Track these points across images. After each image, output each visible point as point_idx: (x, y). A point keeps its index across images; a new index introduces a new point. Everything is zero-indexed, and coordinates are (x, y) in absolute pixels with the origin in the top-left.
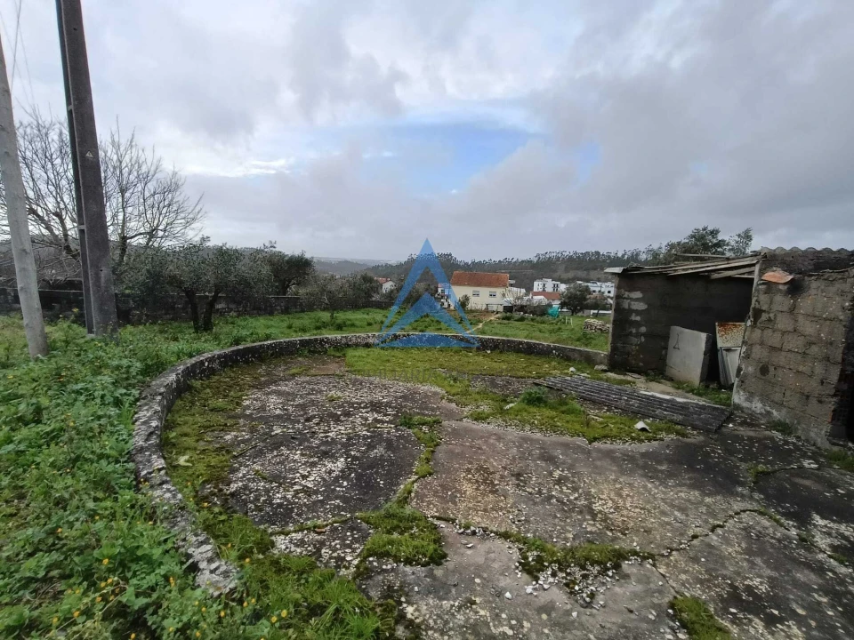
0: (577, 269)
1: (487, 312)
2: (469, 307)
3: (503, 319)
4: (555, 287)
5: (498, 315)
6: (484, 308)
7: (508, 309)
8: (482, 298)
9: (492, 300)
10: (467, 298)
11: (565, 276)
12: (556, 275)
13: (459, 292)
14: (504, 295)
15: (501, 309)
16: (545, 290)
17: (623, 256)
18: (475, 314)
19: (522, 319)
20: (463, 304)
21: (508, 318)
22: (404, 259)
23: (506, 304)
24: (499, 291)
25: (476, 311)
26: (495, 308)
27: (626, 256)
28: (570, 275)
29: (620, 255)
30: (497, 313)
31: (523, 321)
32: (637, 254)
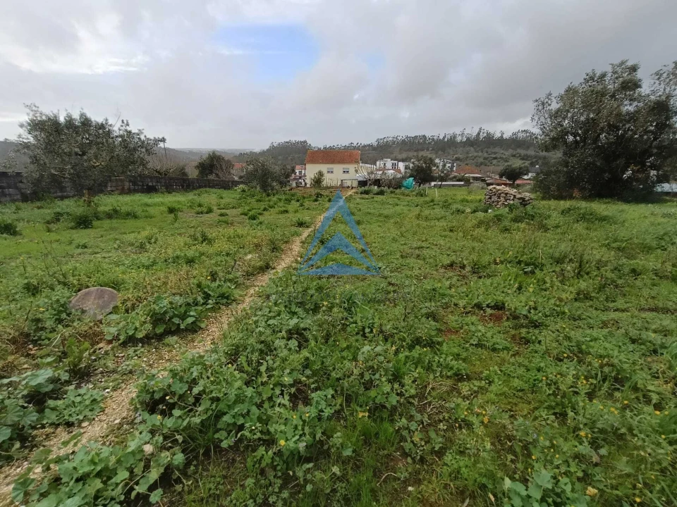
0: (409, 150)
1: (342, 187)
2: (324, 183)
3: (361, 193)
4: (394, 167)
5: (354, 190)
6: (339, 184)
7: (362, 183)
8: (335, 175)
9: (346, 176)
10: (321, 174)
11: (400, 157)
12: (393, 156)
13: (311, 171)
14: (356, 171)
15: (355, 184)
16: (391, 168)
17: (444, 138)
18: (331, 190)
19: (381, 193)
20: (318, 181)
21: (367, 192)
22: (266, 147)
23: (361, 179)
24: (351, 167)
25: (332, 187)
26: (349, 183)
27: (446, 139)
28: (404, 155)
29: (441, 137)
30: (352, 188)
31: (384, 195)
32: (455, 137)
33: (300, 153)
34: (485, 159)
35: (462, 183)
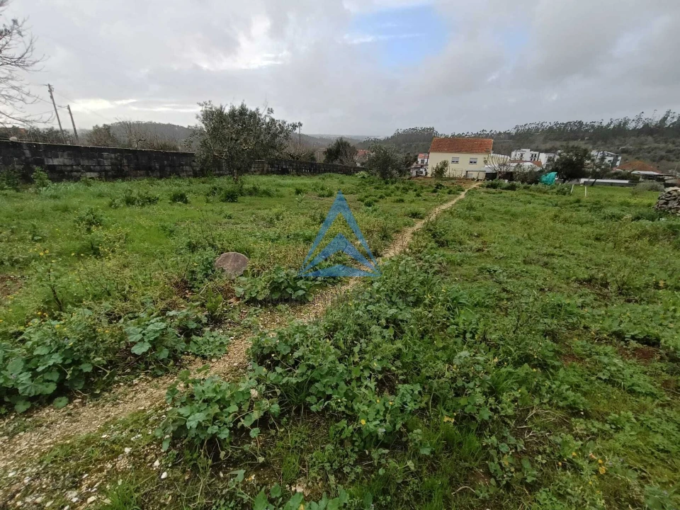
0: (556, 139)
1: (467, 179)
2: (447, 174)
3: (488, 187)
4: (533, 158)
5: (479, 183)
6: (463, 175)
7: (490, 176)
8: (460, 165)
9: (473, 167)
10: (445, 164)
11: (543, 147)
12: (533, 146)
13: (434, 160)
14: (486, 162)
15: (482, 176)
16: (527, 159)
17: (609, 125)
18: (453, 181)
19: (512, 188)
20: (440, 172)
21: (494, 186)
22: (390, 135)
23: (489, 171)
24: (480, 158)
25: (454, 178)
26: (474, 175)
27: (612, 126)
28: (548, 145)
29: (605, 124)
30: (478, 180)
31: (515, 190)
32: (626, 123)
33: (426, 140)
34: (669, 151)
35: (627, 182)
